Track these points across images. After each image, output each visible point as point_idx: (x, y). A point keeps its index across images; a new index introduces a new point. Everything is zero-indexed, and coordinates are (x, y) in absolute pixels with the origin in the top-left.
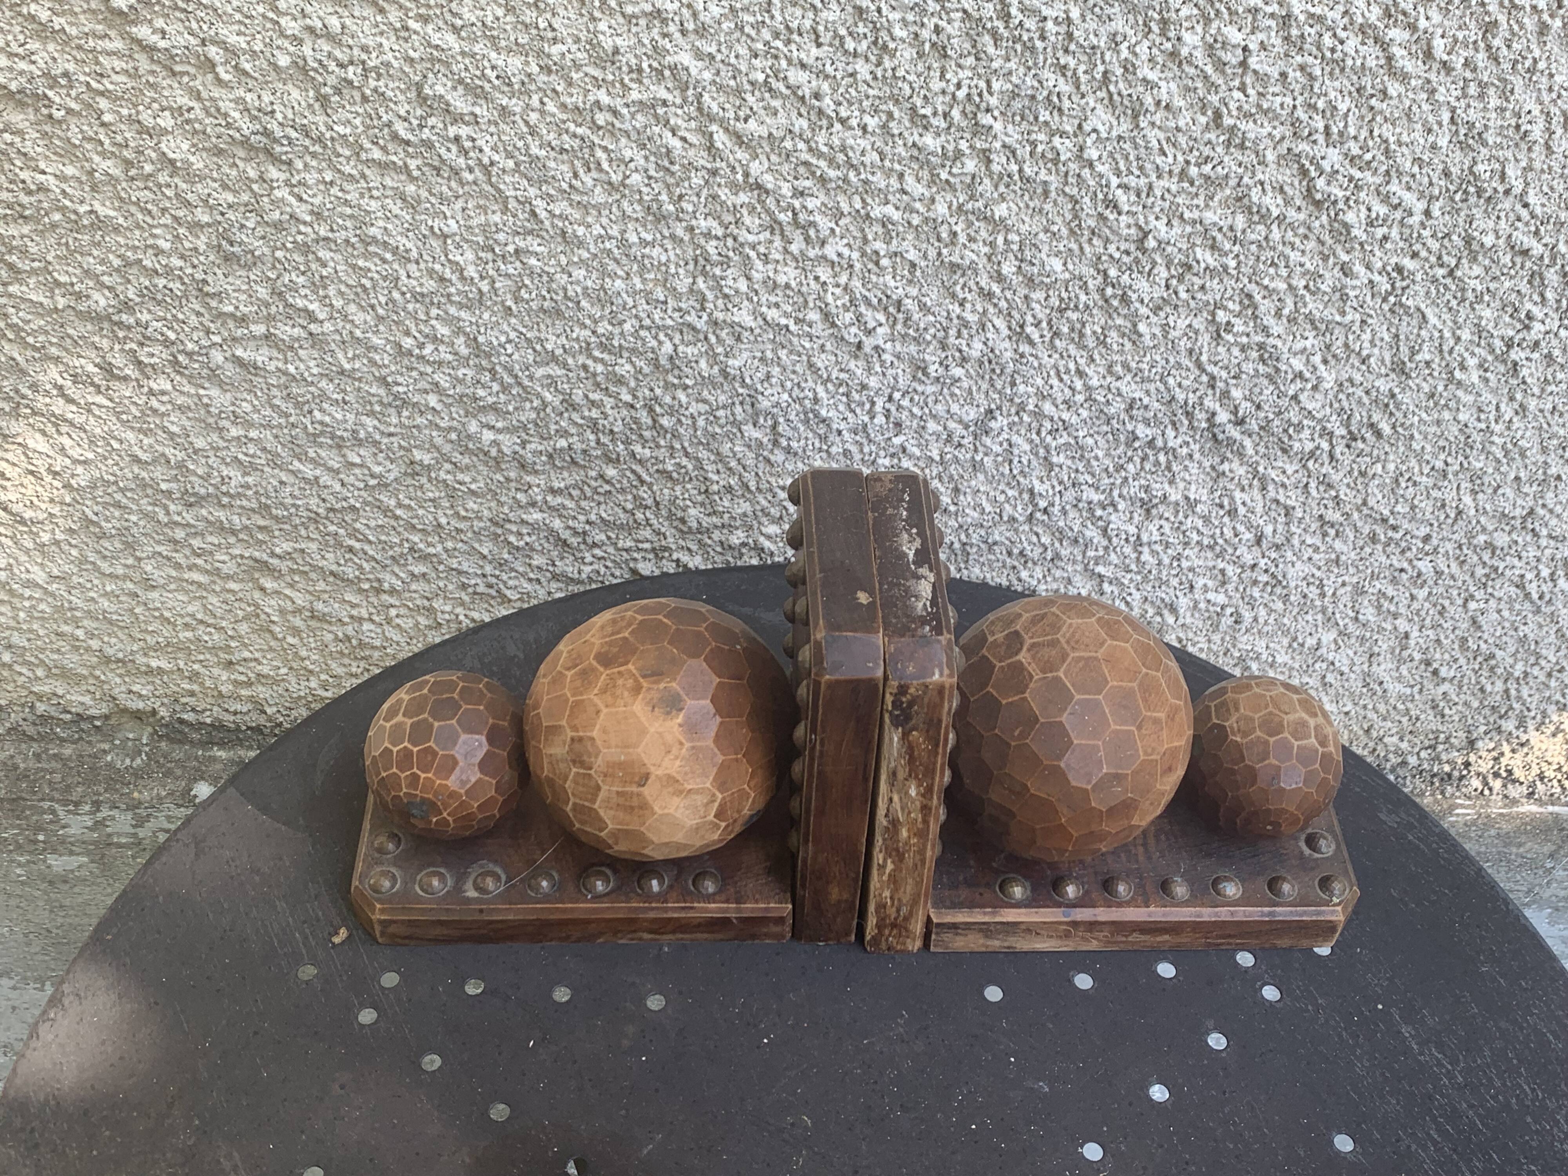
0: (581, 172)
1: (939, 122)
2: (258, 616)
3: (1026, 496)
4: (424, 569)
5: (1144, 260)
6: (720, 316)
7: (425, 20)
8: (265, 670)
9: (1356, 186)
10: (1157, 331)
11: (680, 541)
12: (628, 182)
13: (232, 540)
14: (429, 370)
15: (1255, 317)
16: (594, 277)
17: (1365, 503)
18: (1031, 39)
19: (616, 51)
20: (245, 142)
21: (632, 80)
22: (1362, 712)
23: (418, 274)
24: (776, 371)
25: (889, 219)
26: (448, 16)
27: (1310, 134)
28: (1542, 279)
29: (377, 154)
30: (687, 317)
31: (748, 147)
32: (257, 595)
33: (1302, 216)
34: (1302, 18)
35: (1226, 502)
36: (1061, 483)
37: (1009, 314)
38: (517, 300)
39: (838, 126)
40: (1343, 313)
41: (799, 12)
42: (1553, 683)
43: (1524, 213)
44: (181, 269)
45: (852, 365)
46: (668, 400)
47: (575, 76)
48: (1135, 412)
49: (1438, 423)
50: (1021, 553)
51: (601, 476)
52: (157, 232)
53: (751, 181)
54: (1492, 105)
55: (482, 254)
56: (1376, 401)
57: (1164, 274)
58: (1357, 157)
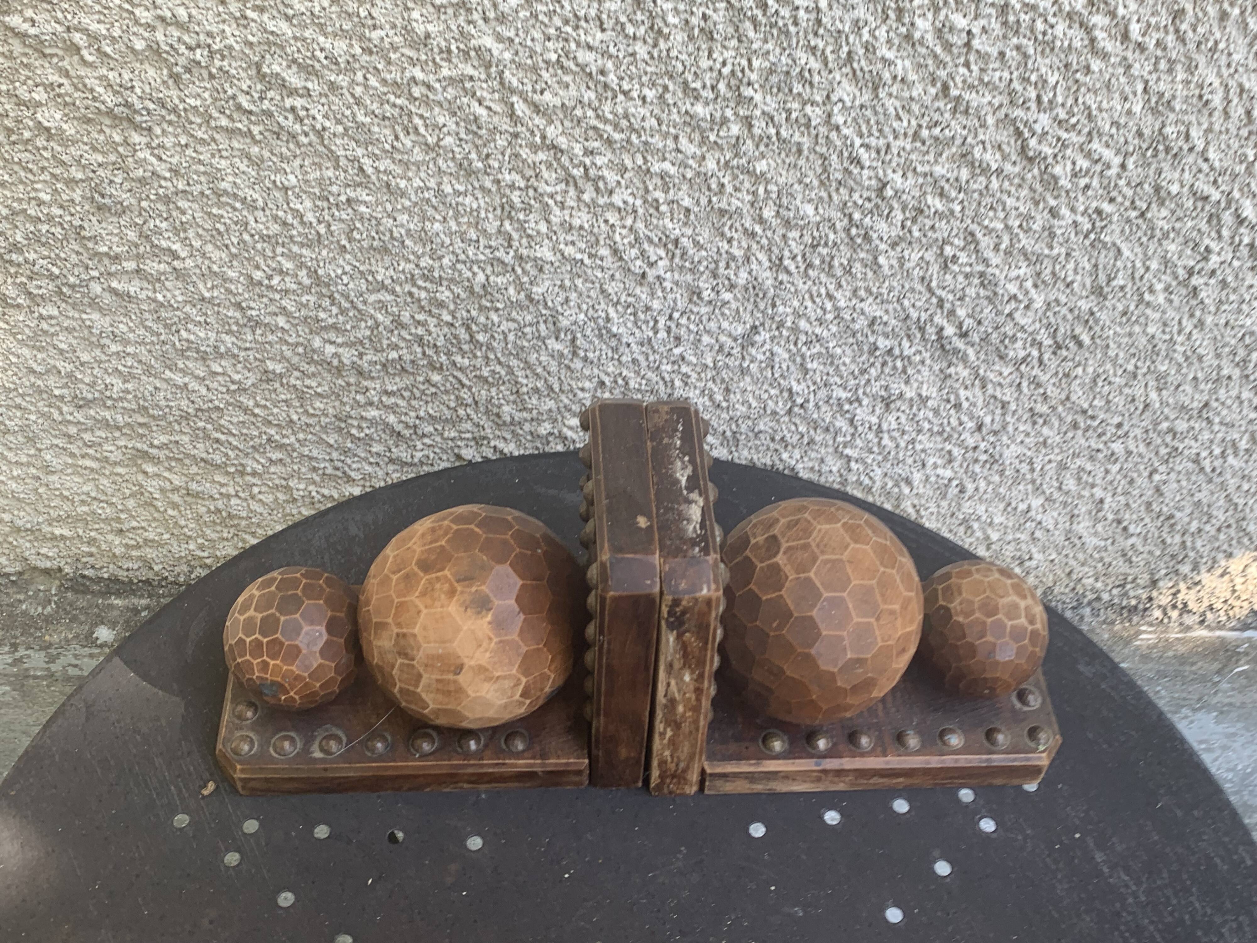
0: (401, 135)
1: (708, 94)
2: (142, 494)
3: (786, 394)
4: (280, 456)
5: (883, 205)
6: (524, 252)
7: (261, 10)
8: (151, 536)
9: (1063, 144)
10: (894, 262)
11: (497, 433)
12: (442, 143)
13: (117, 434)
14: (277, 297)
15: (977, 251)
16: (415, 220)
17: (1068, 398)
18: (785, 25)
19: (428, 36)
20: (110, 113)
21: (442, 59)
22: (1064, 560)
23: (264, 219)
24: (573, 296)
25: (666, 173)
26: (281, 7)
27: (1024, 103)
28: (1219, 220)
29: (224, 122)
30: (497, 254)
31: (544, 114)
32: (140, 477)
33: (1017, 169)
34: (1018, 6)
35: (952, 398)
36: (815, 383)
37: (770, 250)
38: (350, 240)
39: (621, 97)
40: (1051, 248)
42: (1222, 537)
43: (1205, 167)
44: (61, 216)
45: (638, 291)
46: (482, 319)
47: (393, 56)
48: (876, 327)
49: (1130, 335)
50: (782, 439)
51: (428, 381)
52: (38, 186)
53: (548, 142)
54: (1179, 78)
55: (319, 203)
56: (1078, 318)
57: (900, 216)
58: (1064, 121)
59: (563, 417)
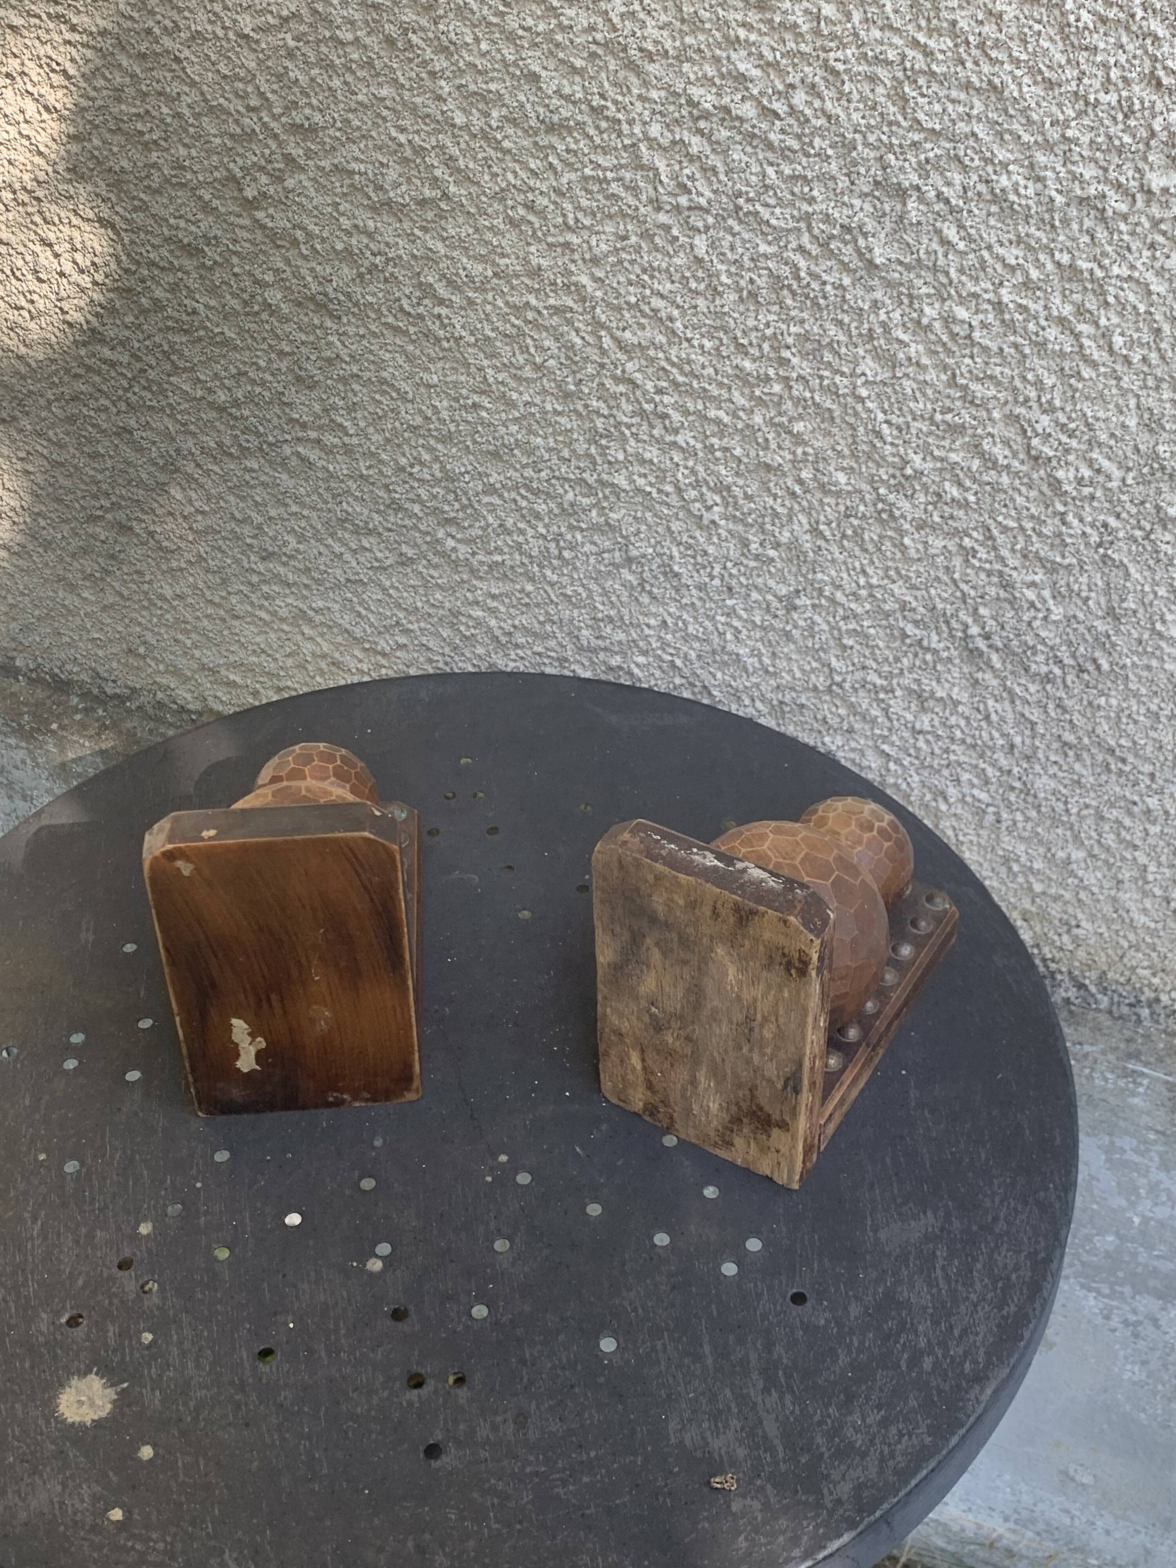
0: (517, 352)
1: (754, 351)
3: (826, 670)
5: (906, 485)
6: (605, 477)
7: (425, 229)
9: (1065, 449)
10: (920, 547)
11: (577, 656)
12: (546, 364)
13: (287, 591)
14: (416, 485)
15: (995, 548)
16: (523, 432)
17: (1094, 731)
18: (816, 297)
20: (312, 299)
21: (550, 290)
22: (1114, 937)
23: (412, 411)
24: (643, 528)
25: (722, 421)
26: (439, 230)
27: (1026, 401)
30: (584, 475)
31: (625, 350)
32: (299, 637)
33: (1024, 468)
35: (982, 707)
36: (852, 663)
37: (810, 514)
38: (475, 442)
39: (685, 344)
40: (1063, 557)
41: (659, 256)
44: (270, 382)
45: (697, 534)
46: (569, 537)
47: (515, 282)
48: (906, 613)
49: (1149, 668)
50: (825, 720)
51: (522, 591)
52: (259, 354)
53: (627, 375)
54: (1165, 397)
55: (452, 404)
56: (1096, 639)
57: (922, 500)
58: (1064, 425)
59: (633, 653)
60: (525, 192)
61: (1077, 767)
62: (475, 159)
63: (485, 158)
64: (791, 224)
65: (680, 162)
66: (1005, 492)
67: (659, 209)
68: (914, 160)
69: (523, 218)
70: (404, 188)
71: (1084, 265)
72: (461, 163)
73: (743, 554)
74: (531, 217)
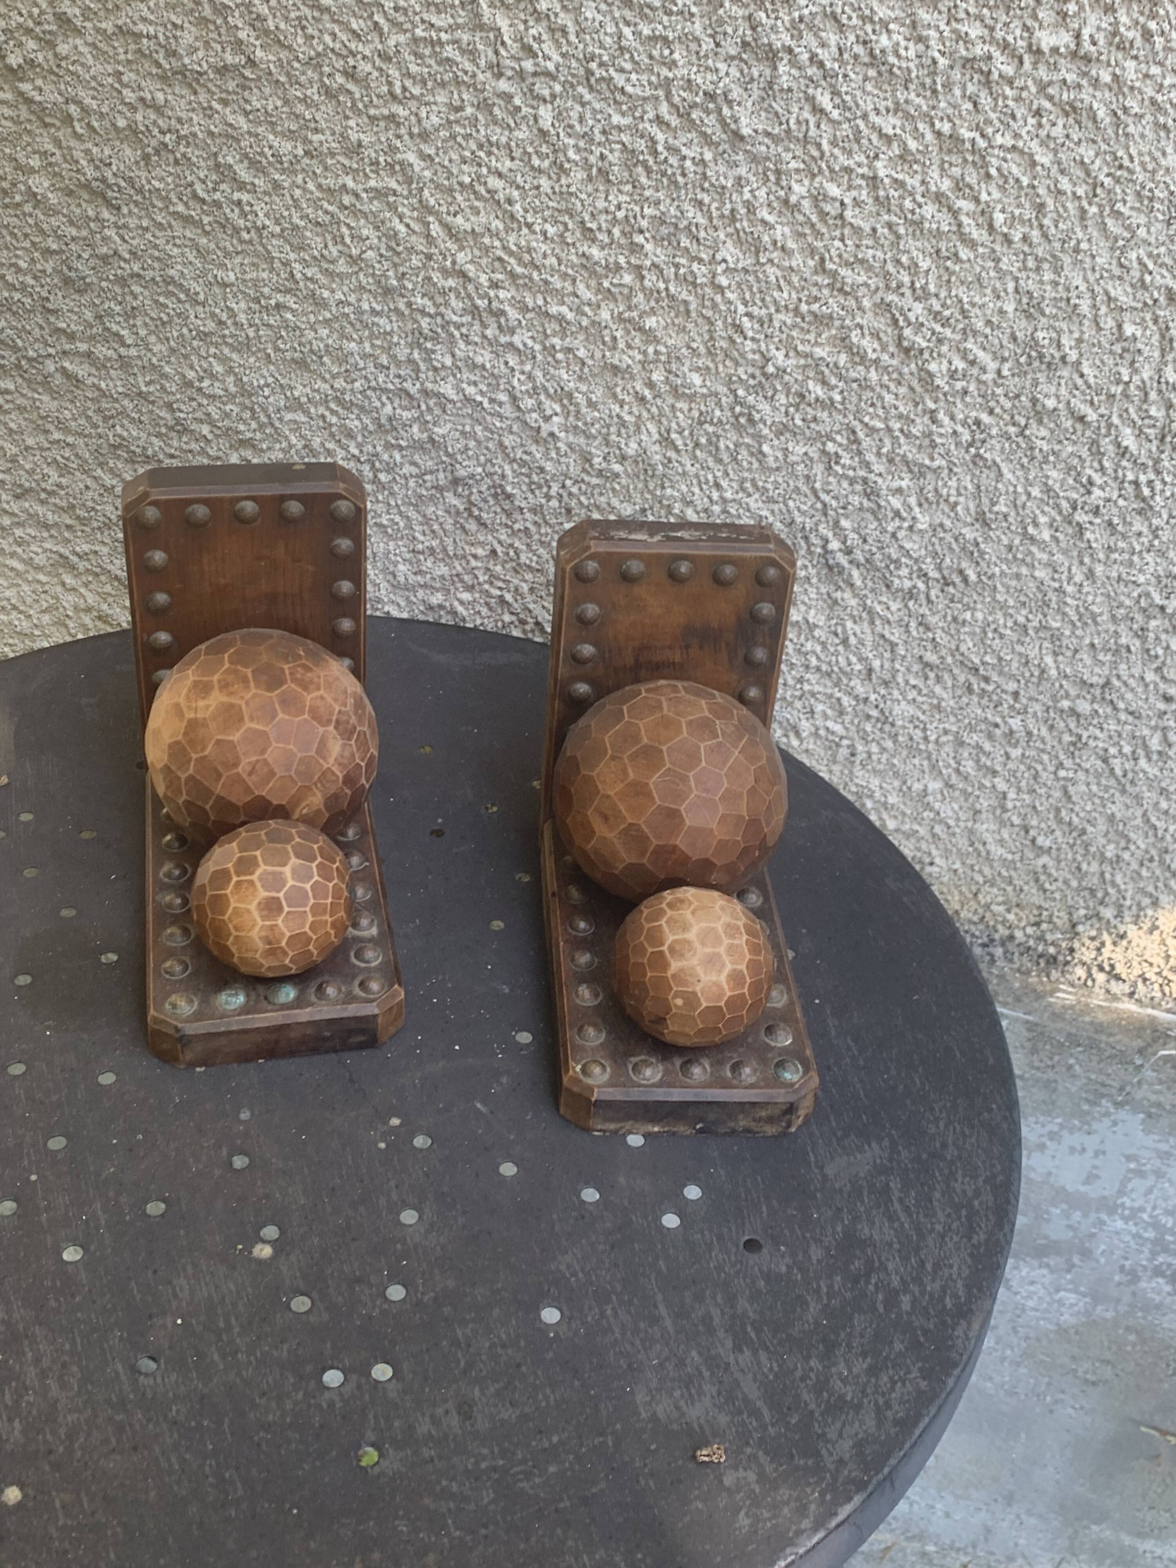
0: (330, 244)
1: (603, 237)
5: (766, 385)
6: (429, 386)
7: (225, 102)
9: (938, 340)
10: (780, 455)
12: (364, 257)
13: (45, 534)
14: (205, 402)
15: (860, 453)
16: (334, 336)
17: (957, 649)
18: (674, 174)
20: (87, 186)
21: (371, 170)
22: (969, 872)
23: (203, 315)
24: (472, 444)
25: (564, 318)
26: (242, 102)
27: (898, 287)
28: (1098, 447)
30: (405, 385)
31: (457, 240)
32: (59, 589)
33: (894, 362)
34: (887, 181)
35: (840, 630)
37: (660, 422)
38: (277, 349)
39: (525, 231)
40: (932, 459)
41: (498, 130)
42: (1145, 873)
43: (1080, 382)
44: (32, 286)
45: (533, 448)
46: (386, 457)
47: (330, 161)
49: (1018, 576)
52: (19, 252)
53: (457, 268)
54: (1045, 278)
55: (252, 305)
56: (963, 549)
57: (784, 401)
58: (938, 313)
59: (457, 589)
60: (344, 57)
61: (938, 690)
62: (286, 19)
63: (299, 18)
64: (648, 92)
65: (525, 22)
66: (873, 390)
67: (499, 75)
68: (786, 18)
69: (342, 88)
70: (201, 54)
71: (966, 134)
72: (271, 24)
73: (584, 470)
74: (351, 86)
